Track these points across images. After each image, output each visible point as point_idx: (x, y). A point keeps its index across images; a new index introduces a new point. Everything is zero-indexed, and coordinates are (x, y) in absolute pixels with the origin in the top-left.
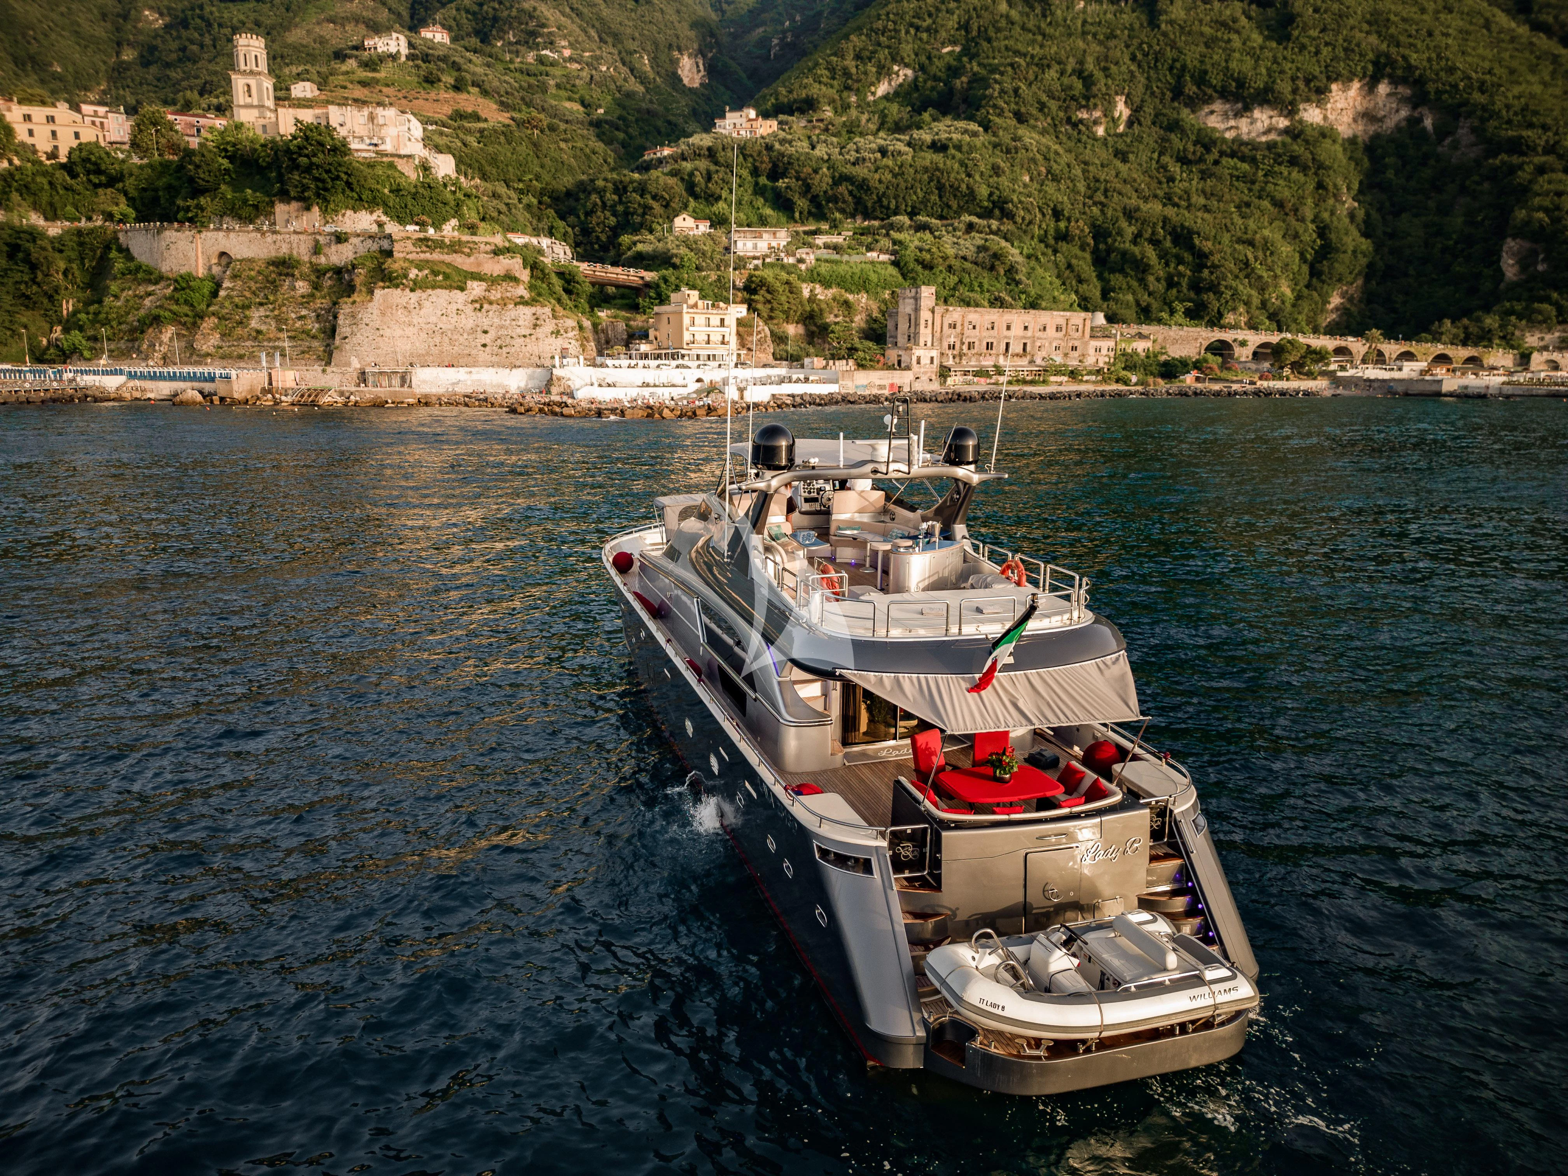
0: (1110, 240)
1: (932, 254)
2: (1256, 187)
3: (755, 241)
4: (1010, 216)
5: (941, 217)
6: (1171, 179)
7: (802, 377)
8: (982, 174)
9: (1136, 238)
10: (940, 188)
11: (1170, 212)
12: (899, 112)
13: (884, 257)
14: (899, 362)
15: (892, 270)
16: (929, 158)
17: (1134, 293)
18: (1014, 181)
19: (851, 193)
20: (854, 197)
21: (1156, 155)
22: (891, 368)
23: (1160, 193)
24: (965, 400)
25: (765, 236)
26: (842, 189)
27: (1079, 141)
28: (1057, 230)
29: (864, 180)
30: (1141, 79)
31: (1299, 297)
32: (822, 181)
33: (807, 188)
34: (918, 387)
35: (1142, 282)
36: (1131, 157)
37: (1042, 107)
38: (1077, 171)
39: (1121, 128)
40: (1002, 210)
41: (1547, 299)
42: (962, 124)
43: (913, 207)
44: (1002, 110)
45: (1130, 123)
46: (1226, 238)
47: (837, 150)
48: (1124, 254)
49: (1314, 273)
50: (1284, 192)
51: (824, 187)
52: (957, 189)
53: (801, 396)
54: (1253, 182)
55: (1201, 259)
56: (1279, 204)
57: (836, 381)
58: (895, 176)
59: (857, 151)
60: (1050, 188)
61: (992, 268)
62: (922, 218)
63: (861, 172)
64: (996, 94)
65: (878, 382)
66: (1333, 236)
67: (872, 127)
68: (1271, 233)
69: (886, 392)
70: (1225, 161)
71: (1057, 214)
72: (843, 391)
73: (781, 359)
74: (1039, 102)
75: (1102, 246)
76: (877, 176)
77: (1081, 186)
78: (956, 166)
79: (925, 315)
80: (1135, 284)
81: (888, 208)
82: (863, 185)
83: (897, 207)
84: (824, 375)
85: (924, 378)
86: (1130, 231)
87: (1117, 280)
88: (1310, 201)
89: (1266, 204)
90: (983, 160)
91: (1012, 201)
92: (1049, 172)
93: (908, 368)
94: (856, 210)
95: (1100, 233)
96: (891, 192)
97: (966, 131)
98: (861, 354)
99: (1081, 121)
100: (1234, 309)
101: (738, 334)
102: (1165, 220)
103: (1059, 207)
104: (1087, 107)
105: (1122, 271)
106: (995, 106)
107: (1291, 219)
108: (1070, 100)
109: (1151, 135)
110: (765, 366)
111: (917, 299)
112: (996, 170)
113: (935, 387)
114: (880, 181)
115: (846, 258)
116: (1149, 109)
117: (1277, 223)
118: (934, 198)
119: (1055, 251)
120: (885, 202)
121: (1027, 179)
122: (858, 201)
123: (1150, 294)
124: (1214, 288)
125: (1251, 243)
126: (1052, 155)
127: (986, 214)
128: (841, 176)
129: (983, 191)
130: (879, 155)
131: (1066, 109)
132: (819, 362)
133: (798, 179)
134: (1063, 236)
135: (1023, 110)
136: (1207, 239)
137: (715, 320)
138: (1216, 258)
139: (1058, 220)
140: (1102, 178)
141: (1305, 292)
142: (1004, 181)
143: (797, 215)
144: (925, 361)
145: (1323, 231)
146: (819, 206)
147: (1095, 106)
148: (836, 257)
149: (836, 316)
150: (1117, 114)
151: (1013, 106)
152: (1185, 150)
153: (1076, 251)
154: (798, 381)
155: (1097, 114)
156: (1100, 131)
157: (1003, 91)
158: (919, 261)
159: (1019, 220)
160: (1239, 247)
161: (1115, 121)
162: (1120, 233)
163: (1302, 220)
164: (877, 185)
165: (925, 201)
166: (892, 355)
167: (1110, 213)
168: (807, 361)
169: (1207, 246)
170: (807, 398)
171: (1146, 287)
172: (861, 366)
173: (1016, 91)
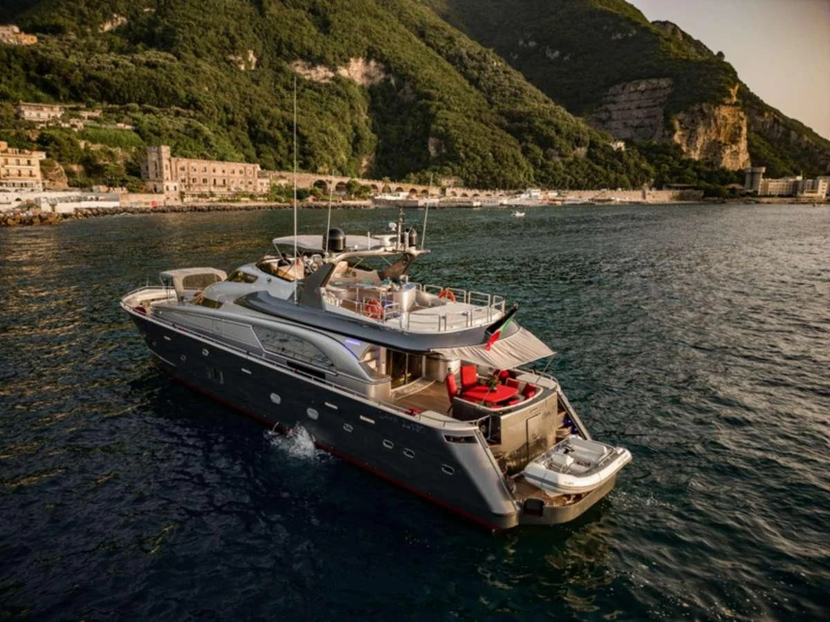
0: (257, 126)
1: (159, 127)
2: (324, 105)
3: (38, 112)
4: (201, 109)
5: (158, 106)
6: (282, 97)
7: (94, 197)
8: (180, 84)
9: (270, 126)
10: (156, 89)
11: (285, 114)
12: (121, 42)
13: (128, 127)
14: (155, 189)
15: (134, 135)
16: (146, 71)
17: (273, 155)
18: (200, 89)
19: (98, 87)
20: (101, 90)
21: (273, 84)
22: (151, 192)
23: (278, 104)
24: (199, 210)
25: (45, 109)
26: (91, 84)
27: (232, 71)
28: (227, 119)
29: (106, 80)
30: (260, 42)
31: (349, 160)
32: (77, 77)
33: (66, 82)
34: (169, 203)
35: (276, 148)
36: (261, 83)
37: (209, 51)
38: (234, 88)
39: (253, 68)
40: (195, 104)
41: (447, 165)
42: (164, 54)
43: (140, 99)
44: (186, 49)
45: (257, 65)
46: (314, 129)
47: (84, 60)
48: (265, 134)
49: (355, 149)
50: (336, 109)
51: (79, 82)
52: (167, 90)
53: (97, 209)
54: (322, 102)
55: (303, 139)
56: (335, 114)
57: (117, 200)
58: (126, 79)
59: (98, 62)
60: (221, 95)
61: (195, 138)
62: (147, 106)
63: (104, 75)
64: (181, 39)
65: (144, 201)
66: (360, 131)
67: (105, 48)
68: (333, 128)
69: (150, 206)
70: (307, 90)
71: (226, 110)
72: (123, 206)
73: (74, 186)
74: (207, 47)
75: (253, 129)
76: (114, 79)
77: (237, 96)
78: (164, 78)
79: (165, 162)
80: (272, 149)
81: (123, 97)
82: (105, 83)
83: (130, 98)
84: (108, 196)
85: (172, 198)
86: (267, 122)
87: (263, 147)
88: (348, 114)
89: (329, 113)
90: (181, 76)
91: (200, 101)
92: (218, 86)
93: (162, 192)
94: (103, 97)
95: (251, 122)
96: (125, 89)
97: (167, 58)
98: (130, 184)
99: (231, 61)
100: (322, 165)
101: (42, 170)
102: (283, 118)
103: (227, 106)
104: (233, 53)
105: (265, 143)
106: (181, 46)
107: (341, 123)
108: (224, 49)
109: (270, 74)
110: (65, 190)
111: (159, 153)
112: (188, 82)
113: (178, 203)
114: (117, 82)
115: (104, 126)
116: (266, 60)
117: (335, 124)
118: (153, 94)
119: (228, 130)
120: (122, 94)
121: (206, 89)
122: (103, 92)
123: (281, 156)
124: (311, 154)
125: (325, 132)
126: (219, 78)
127: (187, 107)
128: (90, 76)
129: (183, 94)
130: (113, 66)
131: (223, 53)
132: (103, 188)
133: (59, 75)
134: (231, 122)
135: (198, 50)
136: (305, 129)
137: (23, 161)
138: (310, 139)
139: (227, 113)
140: (248, 92)
141: (352, 158)
142: (194, 89)
143: (61, 98)
144: (172, 188)
145: (355, 129)
146: (77, 94)
147: (238, 54)
148: (98, 125)
149: (105, 161)
150: (250, 60)
151: (192, 48)
152: (287, 83)
153: (239, 131)
154: (92, 199)
155: (239, 58)
156: (242, 67)
157: (184, 38)
158: (151, 131)
159: (206, 112)
160: (321, 134)
161: (249, 63)
162: (261, 123)
163: (346, 123)
164: (115, 83)
165: (147, 96)
166: (150, 185)
167: (255, 112)
168: (94, 188)
169: (306, 133)
170: (101, 210)
171: (278, 152)
172: (131, 191)
173: (193, 39)
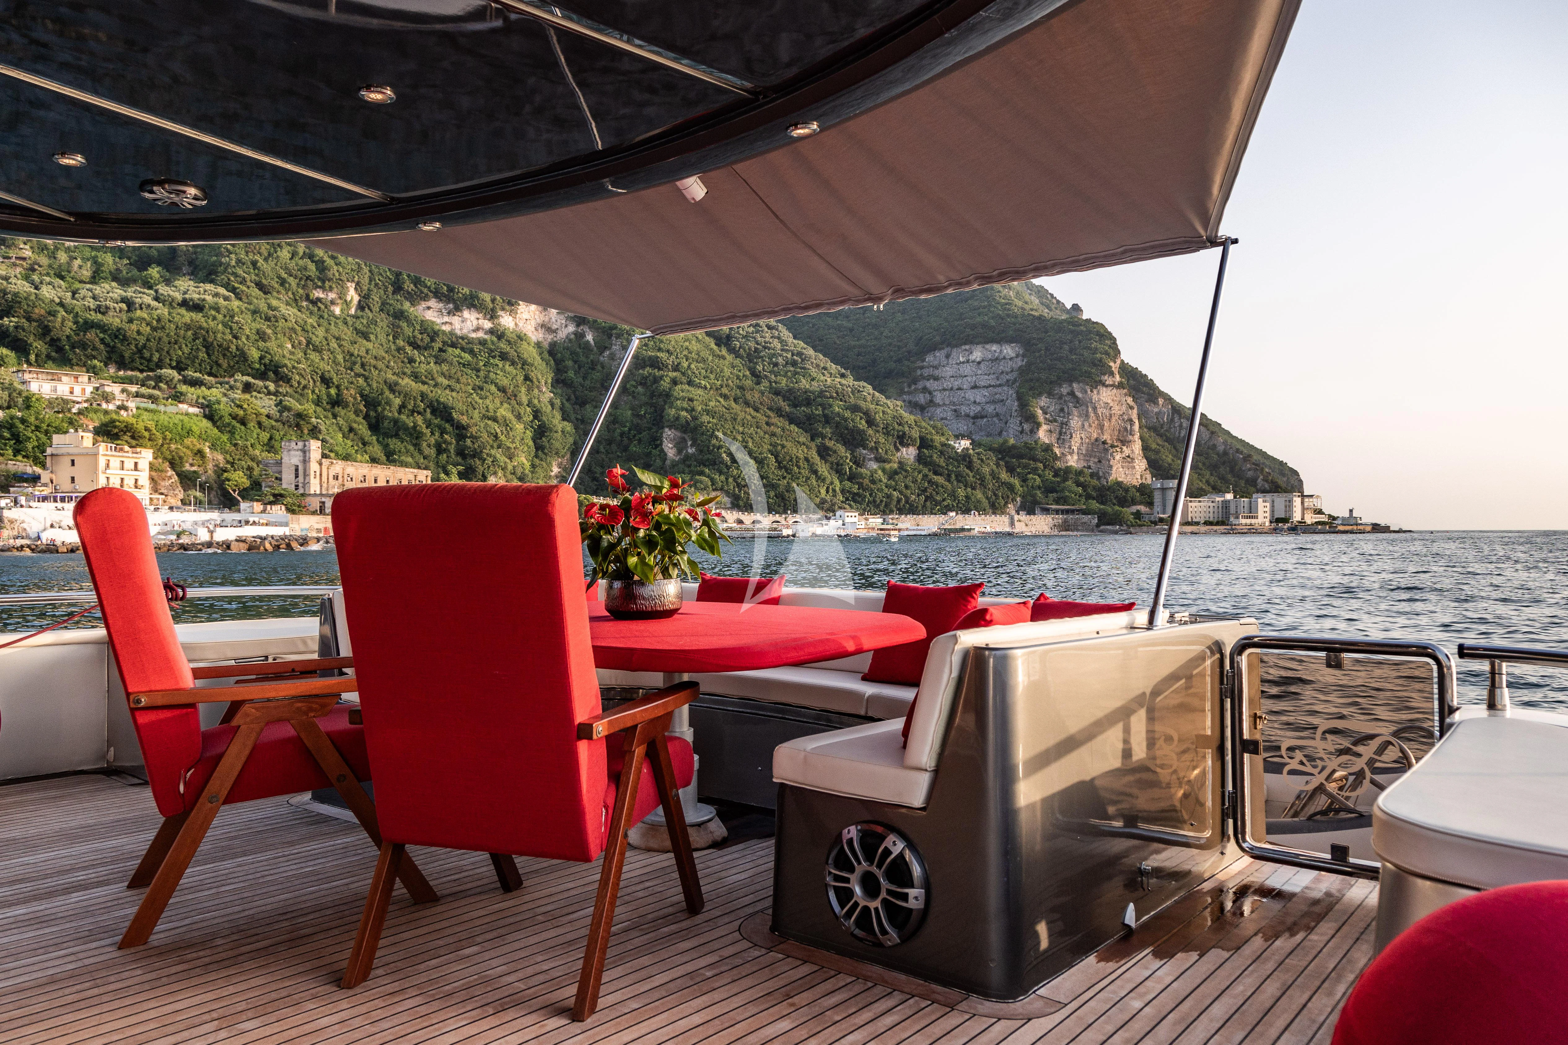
0: (380, 409)
1: (245, 410)
2: (482, 374)
3: (53, 384)
4: (288, 380)
5: (210, 374)
6: (411, 361)
7: (251, 520)
8: (248, 337)
9: (403, 406)
10: (208, 346)
11: (424, 388)
12: (115, 263)
15: (206, 424)
16: (188, 316)
17: (412, 456)
18: (280, 346)
19: (102, 340)
20: (107, 345)
21: (391, 338)
23: (408, 371)
25: (64, 378)
26: (91, 335)
27: (321, 317)
28: (329, 395)
29: (119, 330)
30: (366, 270)
31: (533, 466)
32: (62, 324)
33: (45, 331)
35: (417, 446)
36: (372, 337)
37: (283, 282)
38: (334, 344)
39: (353, 311)
40: (276, 373)
41: (702, 473)
42: (208, 286)
43: (178, 362)
44: (244, 279)
45: (361, 307)
46: (476, 415)
47: (69, 294)
48: (396, 421)
49: (539, 448)
50: (505, 382)
51: (68, 331)
52: (228, 349)
54: (478, 370)
55: (461, 431)
56: (502, 390)
57: (282, 524)
58: (154, 329)
59: (94, 298)
60: (314, 356)
62: (190, 373)
63: (114, 320)
64: (233, 263)
66: (544, 418)
67: (86, 273)
68: (504, 412)
70: (450, 350)
71: (326, 381)
72: (296, 534)
74: (279, 277)
75: (372, 414)
76: (134, 327)
77: (340, 358)
78: (220, 326)
79: (314, 467)
80: (411, 448)
81: (149, 360)
82: (119, 335)
83: (160, 360)
86: (397, 401)
87: (394, 444)
88: (523, 389)
89: (493, 388)
90: (249, 325)
91: (286, 366)
92: (309, 343)
94: (109, 358)
95: (371, 402)
96: (153, 344)
97: (216, 295)
99: (319, 300)
100: (495, 473)
102: (423, 395)
103: (327, 375)
104: (323, 288)
105: (396, 435)
106: (235, 275)
107: (513, 402)
108: (306, 280)
109: (384, 322)
111: (305, 451)
112: (261, 336)
114: (139, 333)
115: (162, 408)
116: (376, 299)
117: (506, 405)
118: (202, 355)
119: (335, 416)
120: (147, 354)
121: (289, 346)
122: (112, 350)
123: (425, 458)
124: (477, 454)
125: (495, 420)
126: (309, 328)
127: (263, 376)
128: (86, 322)
129: (255, 354)
130: (124, 306)
131: (304, 287)
132: (254, 506)
133: (29, 319)
134: (337, 402)
135: (264, 281)
136: (463, 414)
138: (473, 430)
139: (328, 387)
140: (356, 353)
141: (537, 461)
142: (272, 345)
143: (32, 357)
145: (537, 414)
146: (60, 350)
147: (331, 289)
148: (153, 406)
150: (349, 298)
151: (253, 277)
152: (414, 337)
153: (353, 416)
155: (332, 296)
156: (337, 310)
157: (239, 261)
159: (295, 384)
160: (490, 422)
161: (347, 304)
162: (389, 403)
163: (520, 404)
164: (135, 335)
165: (192, 358)
167: (375, 385)
169: (464, 420)
171: (420, 452)
172: (292, 511)
173: (254, 264)
